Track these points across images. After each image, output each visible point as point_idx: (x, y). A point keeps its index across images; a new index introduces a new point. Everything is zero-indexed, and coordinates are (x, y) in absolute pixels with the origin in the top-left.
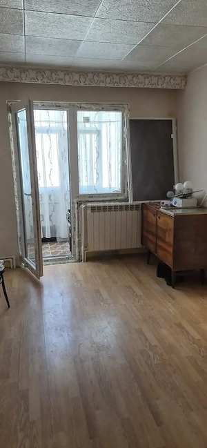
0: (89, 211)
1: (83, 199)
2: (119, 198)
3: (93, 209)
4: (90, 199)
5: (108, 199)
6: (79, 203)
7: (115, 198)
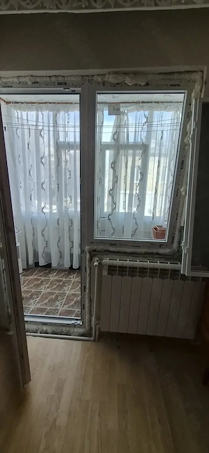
0: (105, 273)
1: (100, 247)
2: (162, 251)
3: (112, 269)
4: (112, 249)
5: (142, 250)
6: (93, 253)
7: (155, 251)
